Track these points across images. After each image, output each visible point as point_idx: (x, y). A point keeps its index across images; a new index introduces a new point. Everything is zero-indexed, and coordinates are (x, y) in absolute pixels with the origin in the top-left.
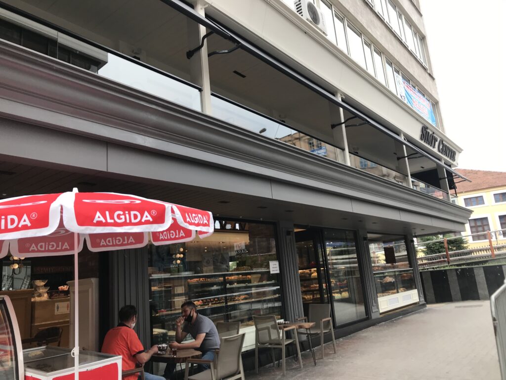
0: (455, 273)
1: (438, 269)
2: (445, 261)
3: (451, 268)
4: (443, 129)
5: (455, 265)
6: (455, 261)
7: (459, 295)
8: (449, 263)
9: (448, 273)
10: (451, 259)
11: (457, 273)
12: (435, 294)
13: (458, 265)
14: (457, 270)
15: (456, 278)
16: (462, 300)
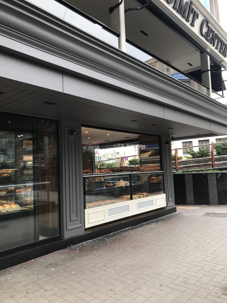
0: (215, 177)
1: (201, 172)
2: (210, 165)
3: (213, 172)
4: (218, 19)
5: (217, 169)
6: (218, 165)
7: (216, 199)
8: (213, 167)
9: (209, 177)
10: (216, 162)
11: (217, 178)
12: (195, 196)
13: (220, 169)
14: (217, 174)
15: (216, 182)
16: (219, 204)
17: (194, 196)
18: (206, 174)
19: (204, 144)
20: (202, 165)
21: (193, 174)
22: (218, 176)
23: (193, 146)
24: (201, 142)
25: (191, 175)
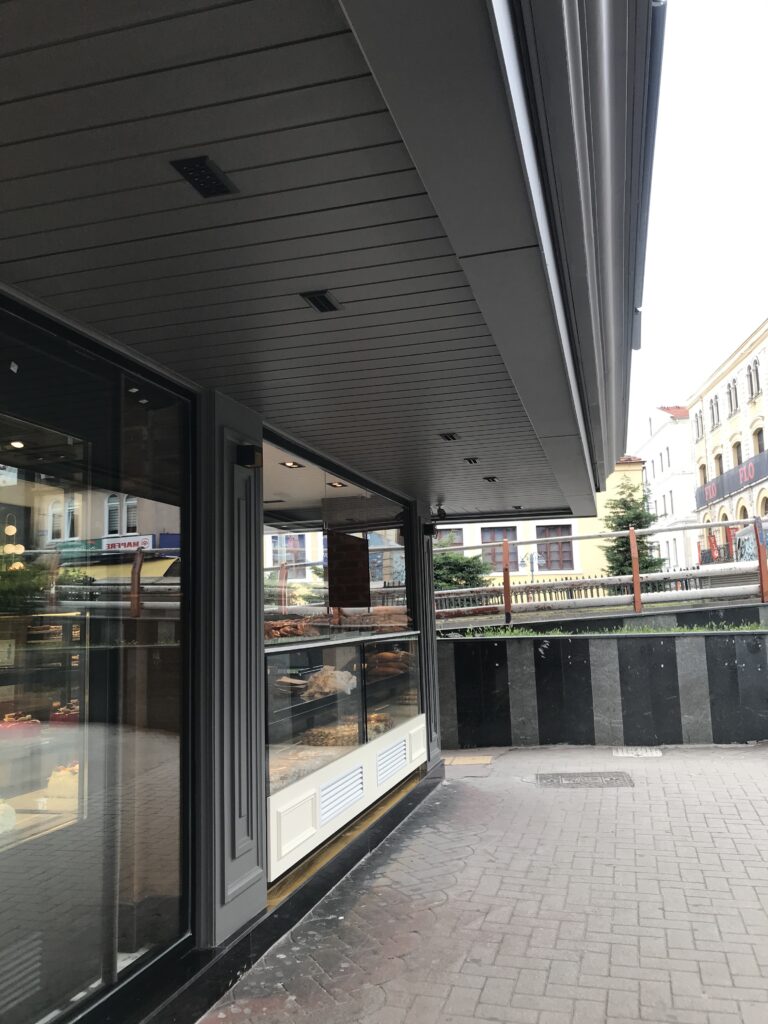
0: (530, 653)
1: (478, 636)
2: (495, 611)
3: (516, 634)
5: (528, 627)
7: (534, 726)
8: (509, 619)
9: (509, 651)
11: (537, 654)
12: (461, 717)
13: (537, 627)
14: (537, 642)
15: (532, 669)
16: (541, 744)
17: (459, 721)
18: (503, 642)
19: (500, 540)
20: (468, 611)
21: (456, 642)
22: (540, 650)
23: (465, 545)
24: (488, 536)
25: (452, 645)
